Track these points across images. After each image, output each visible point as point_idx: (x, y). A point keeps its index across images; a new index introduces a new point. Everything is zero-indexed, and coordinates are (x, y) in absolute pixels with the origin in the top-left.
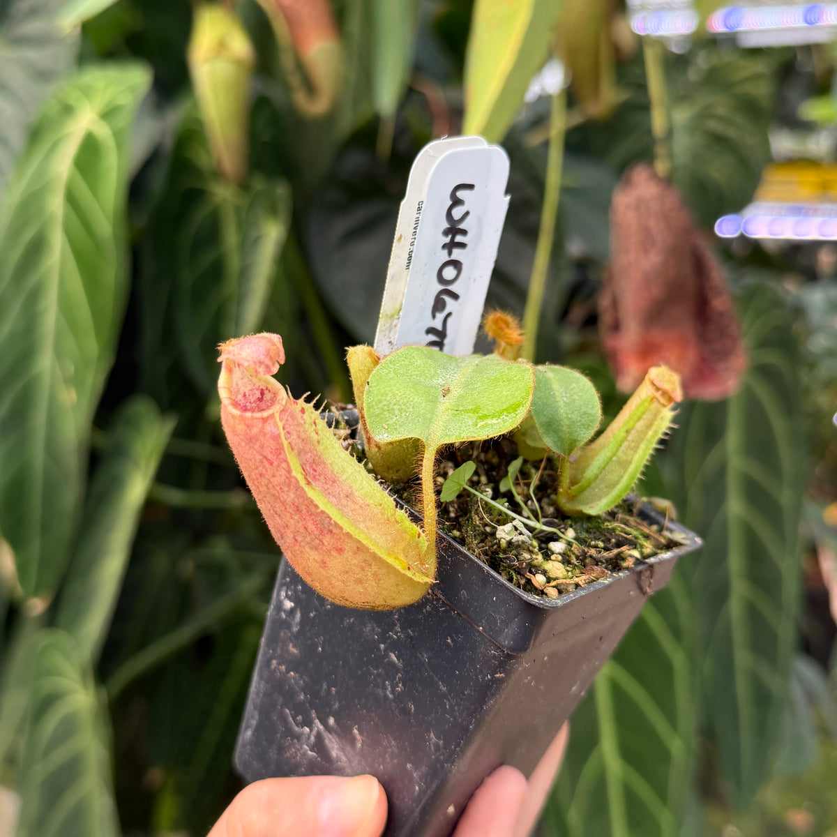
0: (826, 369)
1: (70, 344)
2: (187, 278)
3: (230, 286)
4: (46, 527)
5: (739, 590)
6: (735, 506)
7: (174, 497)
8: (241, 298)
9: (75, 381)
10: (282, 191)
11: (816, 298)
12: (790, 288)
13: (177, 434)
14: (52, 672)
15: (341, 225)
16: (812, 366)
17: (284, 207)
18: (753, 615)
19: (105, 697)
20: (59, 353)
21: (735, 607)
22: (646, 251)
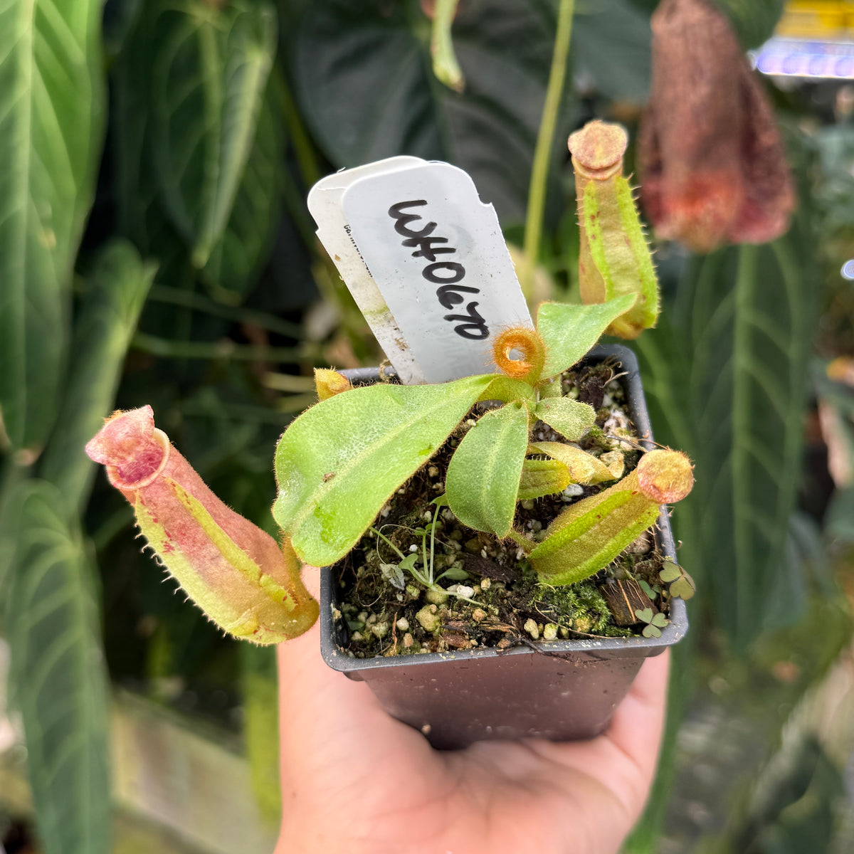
0: (838, 217)
1: (46, 182)
2: (165, 111)
3: (213, 120)
4: (31, 379)
5: (742, 443)
6: (742, 361)
7: (159, 347)
8: (225, 135)
9: (54, 224)
10: (267, 14)
11: (832, 141)
12: (807, 130)
13: (159, 281)
14: (37, 523)
15: (331, 53)
16: (823, 214)
17: (269, 32)
18: (755, 469)
19: (93, 548)
20: (34, 192)
21: (737, 462)
22: (694, 83)
